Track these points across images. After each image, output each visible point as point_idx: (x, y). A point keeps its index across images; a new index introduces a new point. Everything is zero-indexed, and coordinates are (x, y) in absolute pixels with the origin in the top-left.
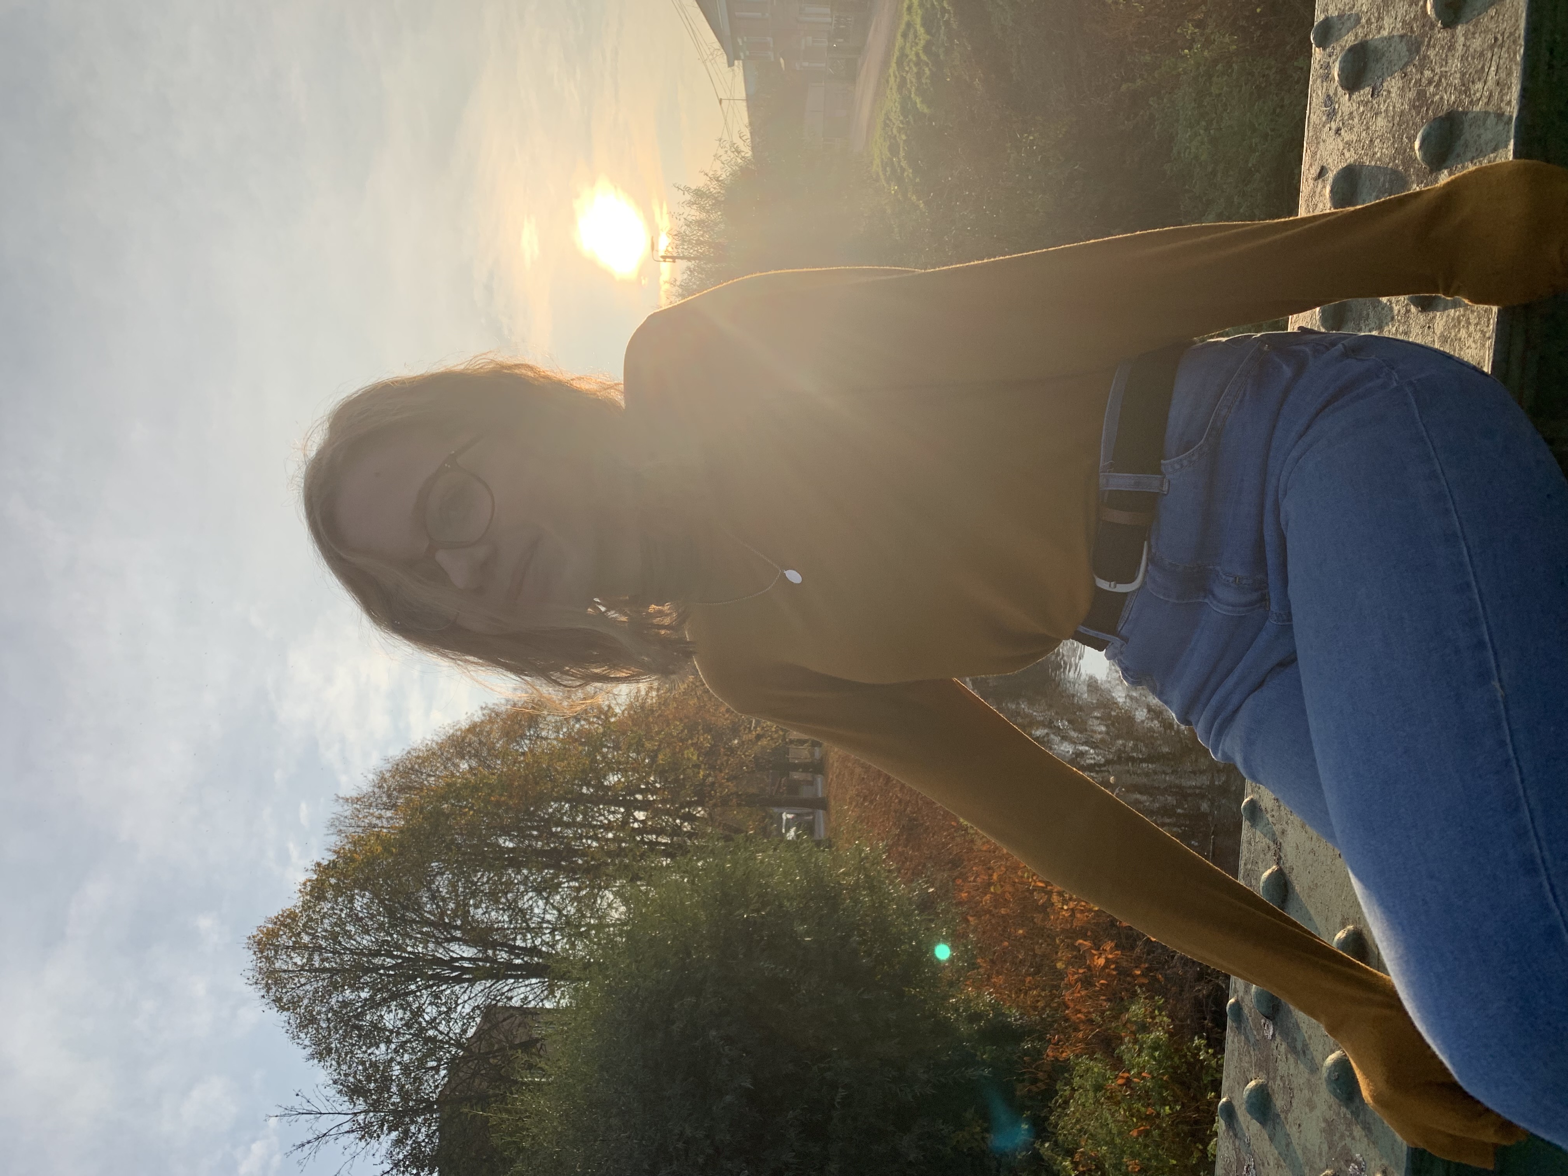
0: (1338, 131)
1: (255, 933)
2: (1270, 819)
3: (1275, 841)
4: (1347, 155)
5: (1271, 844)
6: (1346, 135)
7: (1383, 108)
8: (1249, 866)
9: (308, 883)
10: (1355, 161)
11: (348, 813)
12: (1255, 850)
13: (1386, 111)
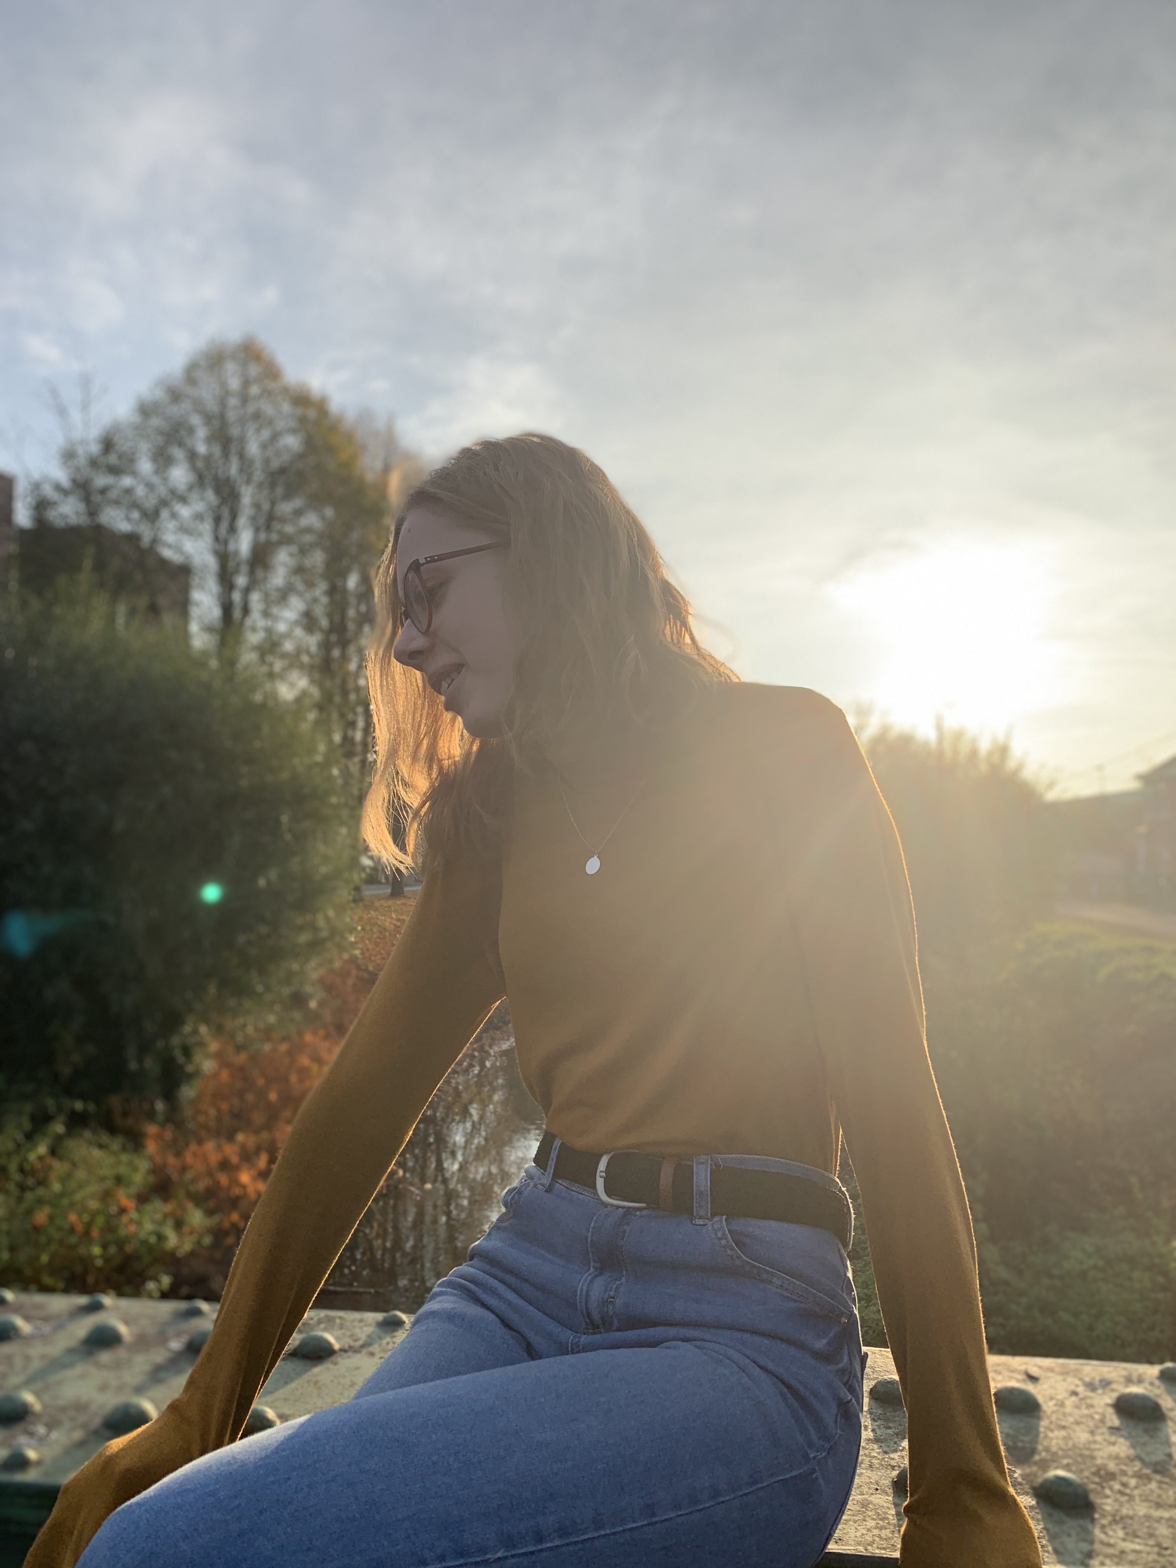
0: (1074, 1393)
2: (384, 1341)
3: (363, 1346)
4: (1051, 1403)
5: (360, 1343)
6: (1071, 1401)
7: (1099, 1438)
8: (338, 1321)
10: (1045, 1412)
12: (354, 1327)
13: (1095, 1442)
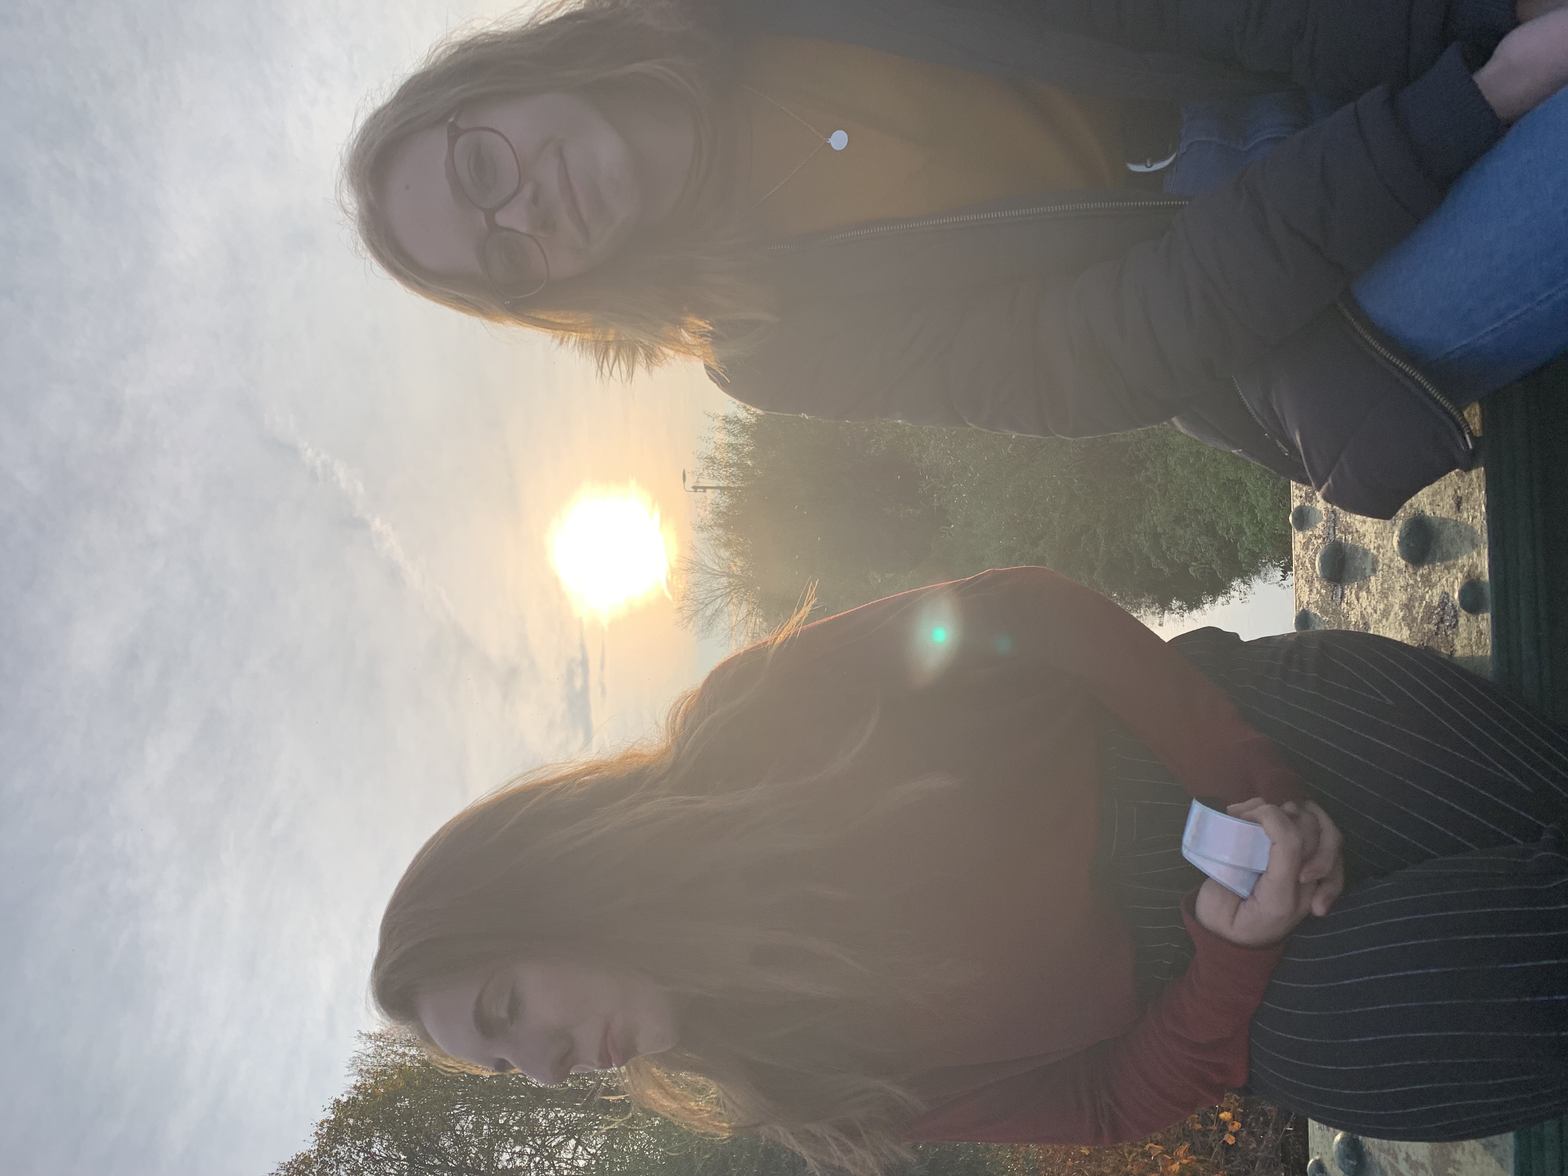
9: (326, 1124)
11: (370, 1051)
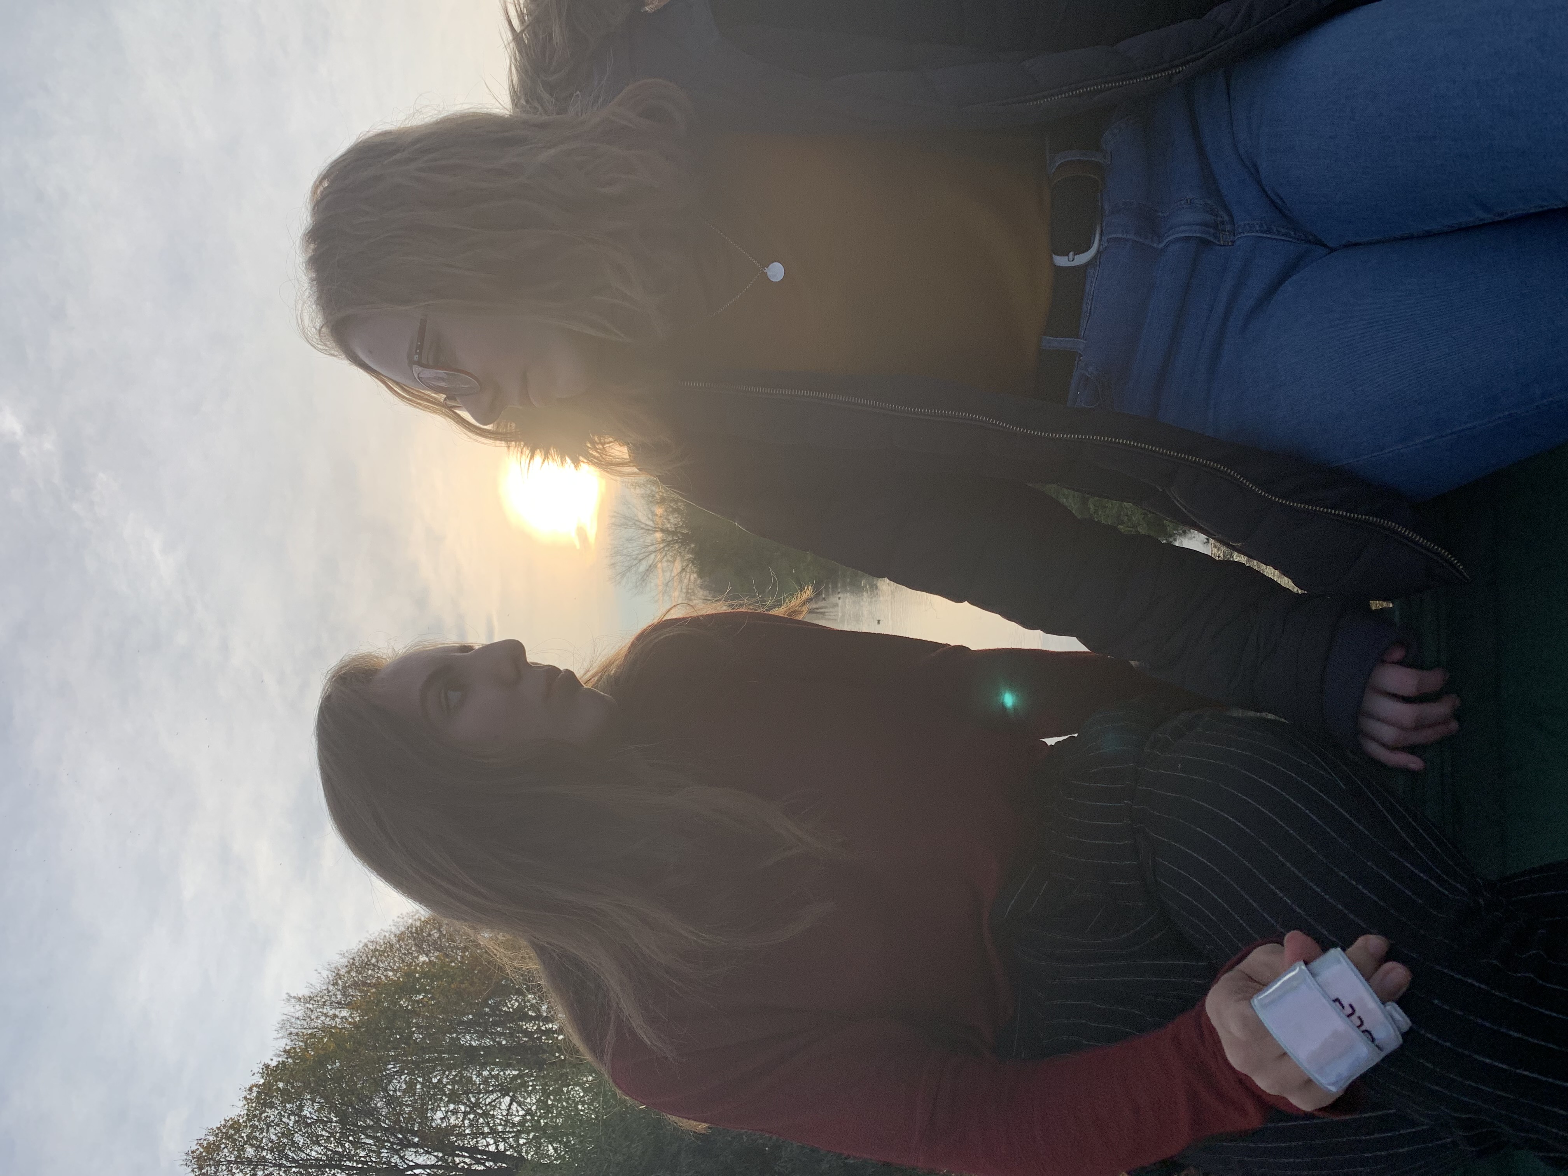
1: (194, 1148)
9: (255, 1089)
11: (300, 1014)
